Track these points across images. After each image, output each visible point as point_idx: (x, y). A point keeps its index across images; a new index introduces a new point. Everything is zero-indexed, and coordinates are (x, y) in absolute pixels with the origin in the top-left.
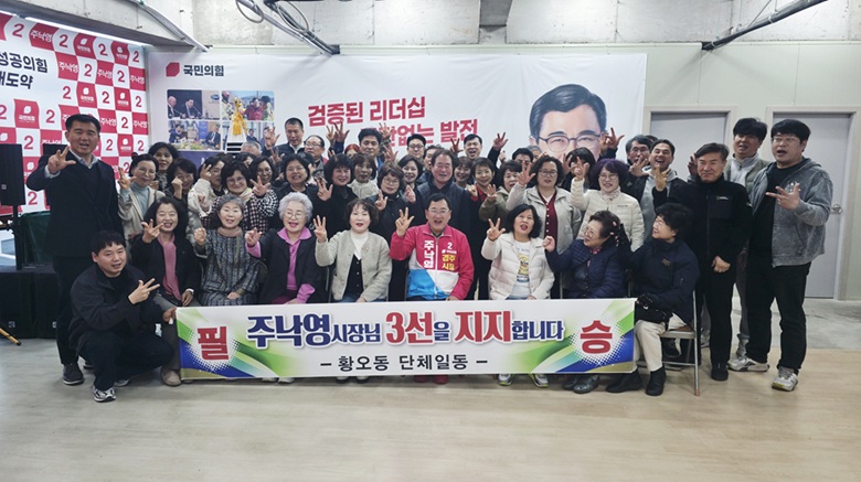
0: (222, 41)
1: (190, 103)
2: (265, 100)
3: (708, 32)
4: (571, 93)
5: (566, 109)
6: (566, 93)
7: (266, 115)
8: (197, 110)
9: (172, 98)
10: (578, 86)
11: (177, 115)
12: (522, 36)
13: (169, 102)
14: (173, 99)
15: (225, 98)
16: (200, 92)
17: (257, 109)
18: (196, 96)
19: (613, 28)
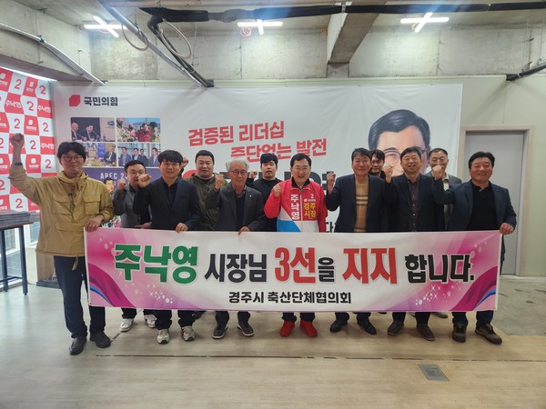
1: (90, 129)
2: (153, 125)
3: (511, 67)
4: (402, 116)
5: (397, 129)
6: (397, 117)
7: (154, 137)
8: (96, 134)
10: (407, 111)
11: (79, 138)
12: (362, 70)
13: (72, 127)
14: (75, 125)
15: (120, 124)
16: (98, 119)
17: (146, 133)
18: (95, 122)
19: (436, 64)
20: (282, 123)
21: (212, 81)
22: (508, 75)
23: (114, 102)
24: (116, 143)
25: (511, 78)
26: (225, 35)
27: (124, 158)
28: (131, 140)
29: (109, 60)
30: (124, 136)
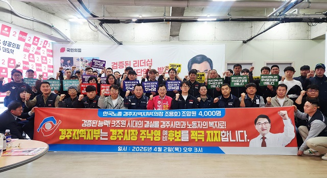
0: (80, 40)
1: (69, 62)
3: (245, 37)
4: (201, 57)
5: (199, 63)
6: (199, 58)
8: (71, 64)
10: (203, 55)
11: (64, 66)
12: (184, 38)
13: (61, 61)
14: (63, 60)
15: (82, 60)
16: (73, 58)
19: (214, 36)
20: (151, 60)
21: (122, 42)
22: (243, 41)
23: (80, 51)
28: (87, 67)
29: (78, 33)
30: (84, 65)
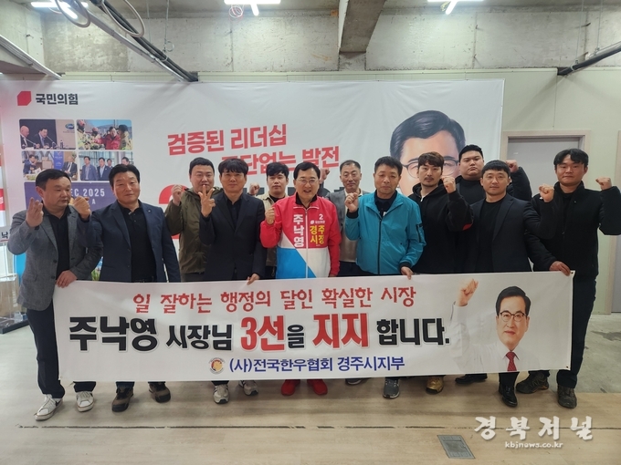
0: (75, 68)
1: (43, 133)
2: (123, 129)
3: (563, 58)
4: (431, 119)
5: (425, 135)
6: (426, 120)
7: (124, 144)
8: (51, 140)
9: (24, 127)
10: (438, 112)
11: (30, 145)
12: (382, 62)
13: (21, 131)
14: (26, 129)
15: (81, 128)
17: (114, 138)
18: (50, 125)
19: (471, 55)
20: (284, 126)
21: (196, 74)
22: (559, 69)
23: (73, 99)
24: (77, 152)
25: (564, 72)
26: (212, 17)
27: (87, 170)
28: (95, 148)
29: (66, 47)
30: (87, 143)
